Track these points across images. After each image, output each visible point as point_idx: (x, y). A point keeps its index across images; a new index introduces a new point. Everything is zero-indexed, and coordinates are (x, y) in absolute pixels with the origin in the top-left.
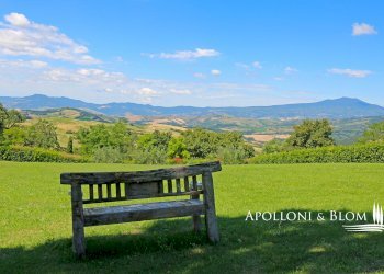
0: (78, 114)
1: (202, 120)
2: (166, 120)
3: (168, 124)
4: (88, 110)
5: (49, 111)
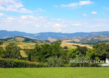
0: (23, 39)
1: (89, 39)
2: (70, 40)
3: (71, 42)
4: (28, 37)
5: (8, 39)
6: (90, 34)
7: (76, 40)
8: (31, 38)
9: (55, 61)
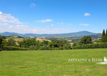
0: (17, 37)
1: (50, 37)
4: (20, 36)
5: (10, 36)
6: (50, 35)
7: (43, 38)
8: (21, 36)
9: (33, 47)
